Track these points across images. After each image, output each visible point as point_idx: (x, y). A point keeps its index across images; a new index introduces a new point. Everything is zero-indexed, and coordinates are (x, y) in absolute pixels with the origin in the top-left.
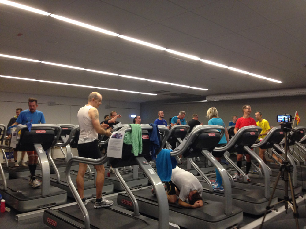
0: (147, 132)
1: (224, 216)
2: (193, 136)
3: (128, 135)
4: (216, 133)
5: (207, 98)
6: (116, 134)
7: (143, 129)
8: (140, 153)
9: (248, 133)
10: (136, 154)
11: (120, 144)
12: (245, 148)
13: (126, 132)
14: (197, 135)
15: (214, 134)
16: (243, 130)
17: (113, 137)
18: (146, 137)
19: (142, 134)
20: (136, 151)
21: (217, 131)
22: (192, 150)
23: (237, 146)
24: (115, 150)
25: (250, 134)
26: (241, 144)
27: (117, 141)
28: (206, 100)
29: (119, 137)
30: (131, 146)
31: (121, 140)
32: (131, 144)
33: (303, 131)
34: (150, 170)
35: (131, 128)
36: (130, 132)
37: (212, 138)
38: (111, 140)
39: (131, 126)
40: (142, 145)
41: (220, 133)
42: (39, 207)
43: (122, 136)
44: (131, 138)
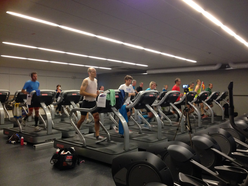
0: (118, 93)
1: (157, 140)
2: (141, 96)
3: (108, 95)
4: (154, 95)
5: (147, 72)
6: (102, 95)
7: (116, 92)
8: (115, 105)
9: (172, 95)
10: (112, 105)
11: (104, 100)
12: (170, 104)
13: (107, 93)
14: (143, 96)
15: (152, 96)
16: (169, 93)
17: (100, 96)
18: (117, 96)
19: (116, 95)
20: (113, 104)
21: (154, 93)
22: (140, 104)
23: (165, 103)
24: (101, 103)
25: (173, 96)
26: (168, 101)
27: (103, 98)
28: (146, 73)
29: (104, 96)
30: (110, 101)
31: (105, 98)
32: (110, 100)
33: (207, 94)
34: (119, 114)
35: (109, 92)
36: (109, 93)
37: (151, 97)
38: (99, 98)
39: (109, 91)
40: (115, 101)
41: (156, 95)
42: (46, 141)
43: (105, 96)
44: (110, 97)
